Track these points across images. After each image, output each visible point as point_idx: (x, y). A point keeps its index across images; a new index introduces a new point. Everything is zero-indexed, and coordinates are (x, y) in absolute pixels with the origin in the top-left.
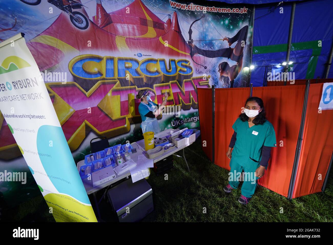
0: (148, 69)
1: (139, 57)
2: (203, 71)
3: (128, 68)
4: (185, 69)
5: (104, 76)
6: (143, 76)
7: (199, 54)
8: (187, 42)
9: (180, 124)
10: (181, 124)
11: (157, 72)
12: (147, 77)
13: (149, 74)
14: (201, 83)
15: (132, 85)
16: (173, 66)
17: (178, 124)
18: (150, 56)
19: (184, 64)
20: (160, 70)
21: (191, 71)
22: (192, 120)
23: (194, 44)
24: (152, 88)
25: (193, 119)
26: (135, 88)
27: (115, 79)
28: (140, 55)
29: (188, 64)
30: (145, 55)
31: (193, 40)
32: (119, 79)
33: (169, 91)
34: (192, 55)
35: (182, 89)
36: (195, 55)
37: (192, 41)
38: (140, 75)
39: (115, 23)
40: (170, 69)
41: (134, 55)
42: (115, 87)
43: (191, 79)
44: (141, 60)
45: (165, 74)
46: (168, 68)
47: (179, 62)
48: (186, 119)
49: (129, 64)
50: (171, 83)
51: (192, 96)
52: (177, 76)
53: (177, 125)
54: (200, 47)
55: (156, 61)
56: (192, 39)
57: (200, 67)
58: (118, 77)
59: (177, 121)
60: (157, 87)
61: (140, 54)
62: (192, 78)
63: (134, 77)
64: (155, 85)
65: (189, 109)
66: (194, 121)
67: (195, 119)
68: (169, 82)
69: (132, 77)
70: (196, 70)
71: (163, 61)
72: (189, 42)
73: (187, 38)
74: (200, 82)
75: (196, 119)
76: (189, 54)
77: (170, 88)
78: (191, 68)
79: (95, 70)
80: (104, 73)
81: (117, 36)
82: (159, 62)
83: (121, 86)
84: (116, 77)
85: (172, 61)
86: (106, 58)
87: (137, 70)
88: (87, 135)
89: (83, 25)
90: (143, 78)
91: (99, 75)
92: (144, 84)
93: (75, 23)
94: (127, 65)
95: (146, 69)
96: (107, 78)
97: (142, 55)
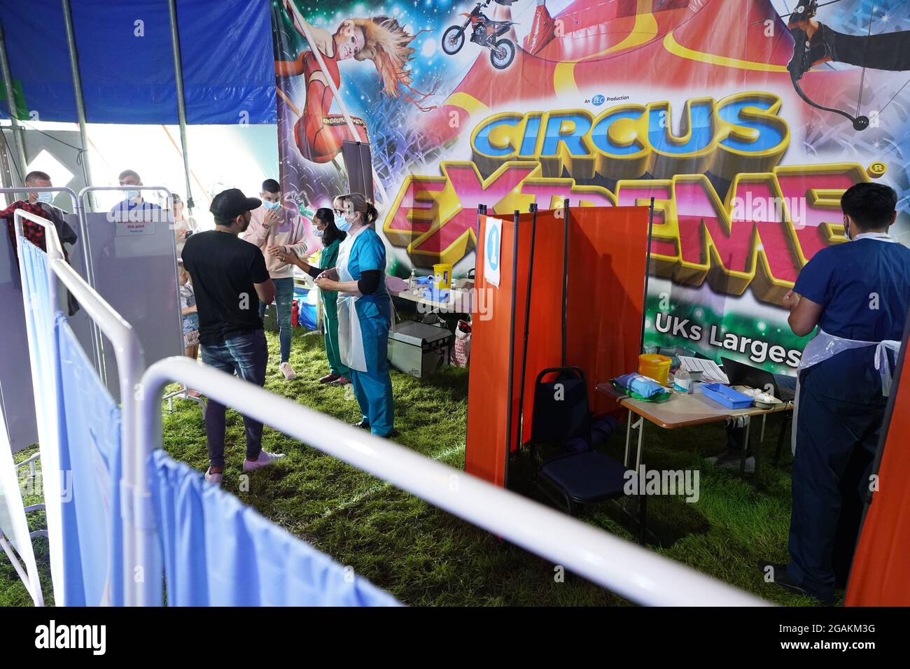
0: (613, 137)
1: (596, 104)
2: (842, 142)
3: (564, 135)
4: (754, 133)
5: (516, 154)
6: (595, 156)
9: (685, 335)
10: (691, 336)
11: (638, 144)
13: (610, 149)
14: (821, 196)
15: (565, 175)
16: (698, 122)
17: (679, 332)
18: (625, 98)
19: (751, 110)
20: (646, 140)
21: (778, 137)
22: (742, 349)
24: (613, 191)
25: (748, 346)
26: (570, 185)
27: (534, 160)
28: (599, 101)
29: (772, 113)
30: (613, 99)
32: (541, 160)
33: (663, 208)
34: (797, 71)
35: (723, 208)
37: (812, 8)
38: (588, 152)
41: (586, 102)
42: (531, 177)
43: (771, 171)
44: (597, 112)
45: (660, 153)
46: (675, 130)
48: (714, 328)
49: (568, 126)
50: (677, 181)
51: (759, 247)
52: (713, 157)
53: (675, 333)
55: (640, 111)
57: (831, 123)
58: (542, 154)
59: (677, 319)
60: (623, 189)
61: (600, 96)
62: (776, 169)
63: (575, 157)
65: (737, 296)
66: (752, 358)
67: (759, 348)
68: (671, 178)
69: (568, 154)
70: (808, 135)
71: (663, 109)
72: (794, 15)
73: (788, 3)
74: (816, 192)
75: (763, 353)
77: (669, 197)
78: (779, 129)
79: (504, 141)
80: (518, 146)
81: (558, 65)
82: (647, 113)
83: (543, 177)
84: (538, 155)
85: (695, 105)
86: (529, 116)
87: (584, 138)
88: (467, 253)
89: (506, 60)
90: (595, 159)
91: (508, 151)
92: (594, 175)
93: (496, 60)
94: (565, 128)
95: (608, 136)
96: (520, 156)
97: (603, 100)
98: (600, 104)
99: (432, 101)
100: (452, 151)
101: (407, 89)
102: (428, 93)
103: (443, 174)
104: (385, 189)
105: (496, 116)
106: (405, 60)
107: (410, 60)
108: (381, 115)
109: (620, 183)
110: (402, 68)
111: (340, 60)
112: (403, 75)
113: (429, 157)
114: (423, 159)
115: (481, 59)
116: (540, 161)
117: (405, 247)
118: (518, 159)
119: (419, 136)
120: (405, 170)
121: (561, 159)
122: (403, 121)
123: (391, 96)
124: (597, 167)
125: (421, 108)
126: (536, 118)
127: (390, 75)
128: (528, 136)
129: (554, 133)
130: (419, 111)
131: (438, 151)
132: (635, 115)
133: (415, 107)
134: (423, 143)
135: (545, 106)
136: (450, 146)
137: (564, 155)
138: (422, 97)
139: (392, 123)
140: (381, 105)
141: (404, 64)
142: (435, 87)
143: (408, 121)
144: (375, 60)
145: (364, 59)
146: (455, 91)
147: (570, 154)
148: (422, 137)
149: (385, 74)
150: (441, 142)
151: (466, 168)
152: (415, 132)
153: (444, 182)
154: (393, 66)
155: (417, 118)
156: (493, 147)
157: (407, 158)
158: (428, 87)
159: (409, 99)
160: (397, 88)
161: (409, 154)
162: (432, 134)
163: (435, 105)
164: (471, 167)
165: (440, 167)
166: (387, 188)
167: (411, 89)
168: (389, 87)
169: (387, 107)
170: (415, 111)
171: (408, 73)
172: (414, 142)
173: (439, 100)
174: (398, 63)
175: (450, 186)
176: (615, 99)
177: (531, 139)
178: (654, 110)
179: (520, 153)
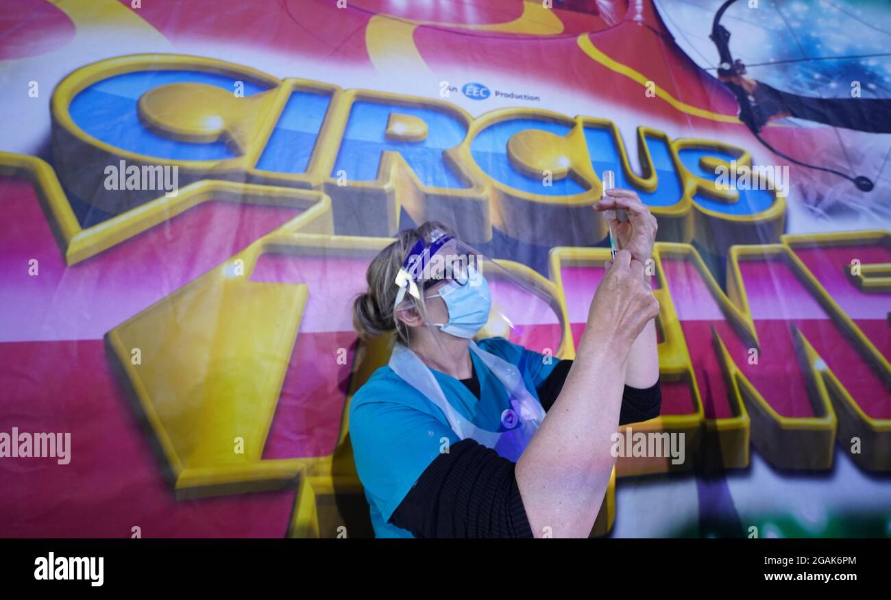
0: (521, 160)
1: (472, 97)
2: (853, 205)
3: (398, 142)
5: (243, 162)
6: (486, 193)
7: (795, 116)
8: (715, 74)
11: (573, 179)
12: (510, 199)
13: (520, 181)
14: (865, 274)
18: (532, 98)
20: (590, 173)
23: (751, 76)
24: (547, 271)
27: (304, 186)
28: (482, 93)
31: (744, 62)
32: (331, 189)
34: (753, 123)
35: (734, 305)
36: (772, 124)
37: (738, 68)
38: (466, 184)
40: (647, 173)
41: (448, 89)
42: (292, 231)
43: (781, 242)
44: (479, 112)
46: (635, 167)
47: (687, 149)
49: (404, 125)
50: (661, 254)
51: (819, 365)
52: (691, 218)
54: (790, 88)
55: (567, 125)
56: (735, 57)
57: (827, 182)
60: (566, 264)
61: (480, 86)
62: (785, 238)
63: (431, 189)
64: (559, 254)
69: (414, 184)
70: (806, 195)
71: (607, 129)
72: (721, 71)
73: (707, 58)
76: (735, 120)
81: (375, 18)
82: (580, 130)
83: (336, 233)
84: (320, 173)
85: (652, 137)
86: (296, 86)
87: (451, 154)
90: (487, 201)
91: (217, 151)
92: (489, 236)
94: (399, 129)
95: (509, 155)
96: (259, 173)
97: (487, 93)
98: (480, 98)
116: (327, 193)
118: (249, 178)
121: (392, 193)
124: (494, 217)
126: (313, 94)
128: (288, 126)
129: (368, 134)
132: (563, 130)
137: (403, 184)
147: (420, 183)
156: (153, 129)
176: (512, 96)
177: (299, 135)
178: (592, 127)
179: (259, 164)
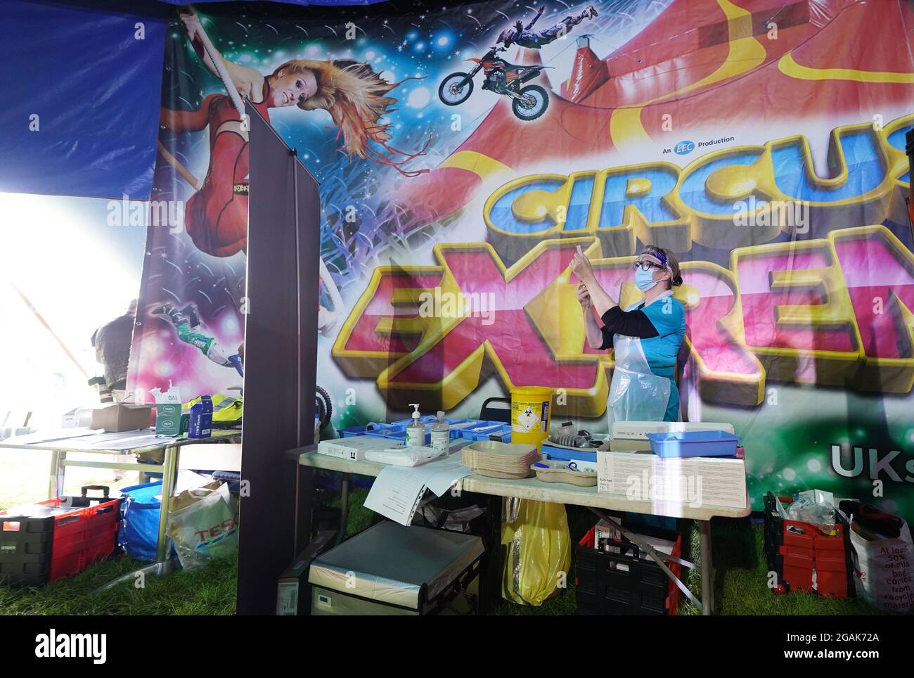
0: (715, 192)
1: (681, 153)
3: (634, 197)
5: (558, 228)
6: (689, 220)
11: (756, 194)
12: (700, 219)
16: (857, 158)
18: (727, 140)
20: (772, 189)
24: (727, 265)
27: (588, 235)
28: (688, 147)
30: (708, 143)
32: (599, 234)
33: (821, 279)
38: (675, 215)
39: (614, 77)
40: (835, 173)
41: (665, 151)
44: (686, 163)
46: (820, 168)
49: (640, 185)
50: (837, 238)
52: (890, 199)
55: (757, 153)
58: (599, 226)
60: (742, 259)
61: (687, 143)
63: (655, 224)
68: (825, 238)
69: (644, 222)
71: (795, 144)
79: (540, 212)
80: (561, 218)
81: (615, 112)
82: (768, 153)
83: (604, 257)
84: (594, 226)
85: (849, 135)
86: (575, 178)
87: (667, 199)
88: (482, 382)
89: (536, 110)
90: (690, 224)
91: (545, 225)
92: (690, 247)
93: (521, 110)
94: (634, 189)
95: (706, 190)
96: (565, 232)
97: (692, 147)
98: (686, 152)
99: (421, 163)
100: (453, 229)
101: (381, 148)
102: (416, 153)
103: (438, 263)
104: (339, 288)
105: (525, 179)
106: (380, 112)
107: (389, 112)
108: (336, 181)
109: (736, 253)
110: (375, 122)
111: (274, 106)
112: (376, 130)
113: (415, 240)
114: (405, 243)
115: (497, 111)
116: (598, 236)
117: (374, 379)
118: (562, 236)
119: (399, 211)
120: (372, 257)
121: (632, 230)
122: (373, 190)
123: (355, 156)
124: (694, 235)
125: (403, 173)
126: (585, 179)
127: (356, 129)
128: (575, 203)
129: (617, 196)
130: (401, 177)
131: (430, 230)
132: (747, 159)
133: (393, 171)
134: (404, 220)
135: (599, 163)
136: (449, 222)
137: (637, 224)
138: (406, 158)
139: (354, 192)
140: (337, 168)
141: (378, 116)
142: (427, 146)
143: (381, 189)
144: (331, 110)
145: (314, 109)
146: (459, 149)
147: (646, 221)
148: (404, 211)
149: (346, 127)
150: (435, 217)
151: (477, 252)
152: (394, 204)
153: (440, 275)
154: (361, 119)
155: (397, 186)
156: (520, 220)
157: (376, 241)
158: (416, 145)
159: (385, 161)
160: (365, 145)
161: (382, 235)
162: (421, 208)
163: (427, 168)
164: (484, 251)
165: (434, 253)
166: (343, 286)
167: (388, 148)
168: (352, 143)
169: (348, 170)
170: (394, 176)
171: (385, 129)
172: (390, 219)
173: (434, 161)
174: (369, 116)
175: (450, 278)
176: (712, 143)
177: (580, 207)
178: (779, 148)
179: (564, 229)
